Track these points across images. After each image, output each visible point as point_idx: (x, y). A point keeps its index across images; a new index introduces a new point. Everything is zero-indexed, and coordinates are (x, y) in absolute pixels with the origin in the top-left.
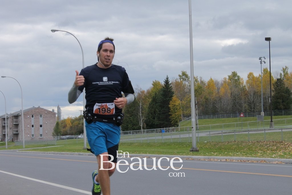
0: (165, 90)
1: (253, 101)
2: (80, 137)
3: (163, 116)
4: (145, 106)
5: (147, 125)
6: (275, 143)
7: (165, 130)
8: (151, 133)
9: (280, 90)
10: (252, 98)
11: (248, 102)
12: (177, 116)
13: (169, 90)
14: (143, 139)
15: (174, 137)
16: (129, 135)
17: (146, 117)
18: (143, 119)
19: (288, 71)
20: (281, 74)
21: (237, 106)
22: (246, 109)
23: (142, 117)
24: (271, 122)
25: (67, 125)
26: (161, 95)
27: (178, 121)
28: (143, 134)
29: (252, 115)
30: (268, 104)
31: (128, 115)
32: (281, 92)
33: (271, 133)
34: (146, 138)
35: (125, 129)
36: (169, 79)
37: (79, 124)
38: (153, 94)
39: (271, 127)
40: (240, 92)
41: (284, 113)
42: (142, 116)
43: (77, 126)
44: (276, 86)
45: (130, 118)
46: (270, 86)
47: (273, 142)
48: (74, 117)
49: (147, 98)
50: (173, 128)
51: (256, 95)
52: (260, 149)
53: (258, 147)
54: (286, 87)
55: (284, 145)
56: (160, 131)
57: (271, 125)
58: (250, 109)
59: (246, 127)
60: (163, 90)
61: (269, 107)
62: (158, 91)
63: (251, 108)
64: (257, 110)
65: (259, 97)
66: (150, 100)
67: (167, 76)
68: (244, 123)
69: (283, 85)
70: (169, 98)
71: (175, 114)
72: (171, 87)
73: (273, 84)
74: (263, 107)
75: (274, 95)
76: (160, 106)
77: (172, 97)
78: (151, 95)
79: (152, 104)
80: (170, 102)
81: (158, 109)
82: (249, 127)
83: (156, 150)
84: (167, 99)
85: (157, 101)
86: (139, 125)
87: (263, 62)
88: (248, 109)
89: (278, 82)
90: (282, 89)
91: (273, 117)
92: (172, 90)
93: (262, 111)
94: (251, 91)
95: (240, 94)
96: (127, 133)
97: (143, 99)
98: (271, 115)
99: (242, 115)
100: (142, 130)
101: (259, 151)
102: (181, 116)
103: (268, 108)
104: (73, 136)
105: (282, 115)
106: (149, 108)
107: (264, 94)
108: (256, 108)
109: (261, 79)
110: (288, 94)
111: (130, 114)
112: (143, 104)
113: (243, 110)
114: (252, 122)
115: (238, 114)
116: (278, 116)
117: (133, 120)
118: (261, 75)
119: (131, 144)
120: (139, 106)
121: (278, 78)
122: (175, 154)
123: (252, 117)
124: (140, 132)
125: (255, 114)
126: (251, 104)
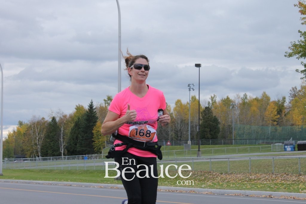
0: (89, 114)
1: (180, 129)
3: (86, 142)
4: (67, 131)
5: (68, 151)
6: (203, 173)
7: (87, 158)
8: (72, 160)
9: (208, 118)
10: (179, 126)
11: (175, 130)
12: (101, 142)
13: (93, 115)
14: (64, 166)
15: (97, 164)
16: (48, 161)
17: (68, 143)
18: (64, 145)
19: (216, 100)
20: (209, 103)
21: (163, 134)
22: (172, 138)
23: (63, 143)
24: (198, 151)
26: (84, 120)
27: (102, 147)
28: (63, 161)
29: (178, 143)
30: (195, 133)
31: (49, 140)
32: (209, 121)
33: (198, 162)
34: (67, 165)
35: (44, 155)
36: (93, 103)
38: (76, 119)
39: (198, 156)
41: (211, 143)
42: (63, 141)
44: (204, 115)
45: (51, 143)
46: (198, 114)
47: (201, 172)
49: (69, 123)
50: (96, 155)
51: (184, 123)
54: (214, 115)
55: (212, 175)
56: (82, 158)
57: (198, 155)
58: (177, 138)
59: (172, 156)
60: (87, 115)
61: (196, 135)
62: (81, 115)
63: (178, 137)
64: (184, 139)
65: (186, 125)
66: (73, 125)
67: (92, 100)
68: (170, 152)
69: (211, 114)
70: (93, 124)
71: (99, 140)
72: (95, 112)
73: (201, 112)
74: (191, 135)
75: (201, 124)
76: (83, 132)
77: (96, 122)
78: (74, 120)
79: (74, 130)
80: (93, 127)
81: (81, 135)
82: (176, 157)
83: (78, 178)
84: (91, 124)
85: (80, 126)
86: (59, 151)
87: (191, 90)
89: (206, 110)
90: (210, 118)
91: (201, 146)
92: (96, 115)
93: (189, 140)
94: (178, 119)
96: (46, 160)
97: (65, 124)
98: (198, 144)
99: (169, 143)
100: (63, 156)
102: (104, 143)
103: (195, 137)
105: (209, 144)
106: (71, 133)
107: (192, 122)
108: (183, 137)
109: (189, 106)
110: (216, 123)
111: (50, 139)
112: (65, 129)
113: (169, 139)
114: (179, 151)
115: (164, 143)
116: (205, 146)
117: (53, 146)
118: (189, 103)
119: (51, 171)
120: (61, 131)
121: (206, 106)
122: (99, 183)
123: (178, 145)
124: (60, 158)
125: (182, 142)
126: (178, 132)
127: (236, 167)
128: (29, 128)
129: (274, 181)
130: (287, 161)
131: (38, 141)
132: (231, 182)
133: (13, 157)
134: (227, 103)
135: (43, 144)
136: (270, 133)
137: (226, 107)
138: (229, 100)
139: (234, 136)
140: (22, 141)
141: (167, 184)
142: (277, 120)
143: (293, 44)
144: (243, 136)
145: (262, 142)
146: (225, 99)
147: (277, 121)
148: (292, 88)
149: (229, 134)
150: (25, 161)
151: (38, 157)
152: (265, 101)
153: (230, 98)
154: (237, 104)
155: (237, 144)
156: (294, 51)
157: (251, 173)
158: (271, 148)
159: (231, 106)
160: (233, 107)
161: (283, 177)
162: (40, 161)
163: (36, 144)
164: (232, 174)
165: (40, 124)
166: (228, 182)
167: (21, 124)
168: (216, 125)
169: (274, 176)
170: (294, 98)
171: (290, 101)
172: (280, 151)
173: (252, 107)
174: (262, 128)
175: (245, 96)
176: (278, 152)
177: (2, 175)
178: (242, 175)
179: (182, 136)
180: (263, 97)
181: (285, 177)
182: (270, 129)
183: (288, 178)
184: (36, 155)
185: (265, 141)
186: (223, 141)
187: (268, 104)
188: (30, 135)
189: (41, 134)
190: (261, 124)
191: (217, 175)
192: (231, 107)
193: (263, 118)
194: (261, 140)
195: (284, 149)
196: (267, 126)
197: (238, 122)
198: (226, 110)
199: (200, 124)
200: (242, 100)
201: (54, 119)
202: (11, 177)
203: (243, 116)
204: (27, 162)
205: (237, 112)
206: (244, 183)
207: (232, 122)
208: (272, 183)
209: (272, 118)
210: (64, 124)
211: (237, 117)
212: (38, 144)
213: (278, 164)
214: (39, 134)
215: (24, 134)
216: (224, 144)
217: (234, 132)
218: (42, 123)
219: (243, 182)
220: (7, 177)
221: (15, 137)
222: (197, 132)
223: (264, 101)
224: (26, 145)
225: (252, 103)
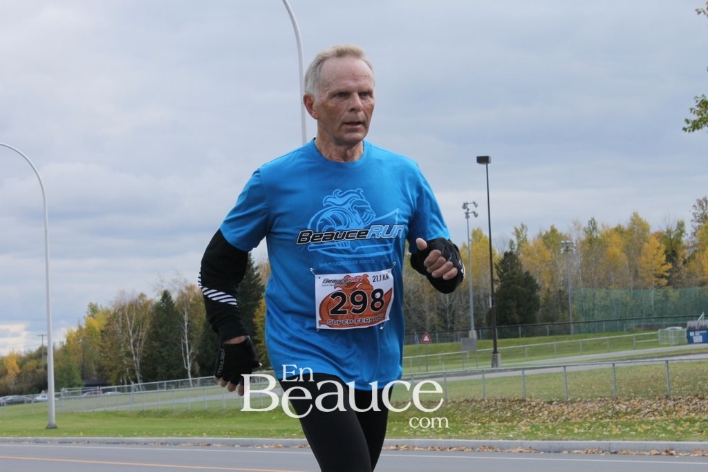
1: (451, 306)
2: (39, 397)
4: (196, 322)
5: (202, 366)
6: (508, 402)
8: (211, 385)
9: (512, 278)
11: (438, 309)
13: (252, 282)
14: (193, 400)
16: (158, 391)
17: (199, 348)
18: (191, 351)
19: (526, 235)
20: (512, 243)
21: (412, 316)
22: (434, 325)
23: (189, 348)
24: (493, 353)
25: (10, 371)
28: (192, 388)
29: (447, 337)
30: (485, 312)
31: (157, 344)
32: (514, 284)
33: (496, 378)
34: (201, 399)
35: (149, 377)
37: (37, 368)
39: (495, 365)
40: (421, 286)
41: (522, 333)
42: (189, 345)
43: (33, 372)
44: (502, 271)
45: (162, 350)
46: (489, 270)
47: (504, 400)
48: (27, 350)
51: (458, 292)
52: (473, 418)
53: (468, 414)
54: (524, 271)
55: (528, 407)
57: (495, 362)
58: (443, 325)
59: (436, 367)
61: (487, 317)
63: (446, 322)
64: (460, 327)
65: (462, 296)
68: (432, 357)
69: (519, 267)
70: (253, 302)
72: (258, 275)
73: (495, 264)
74: (475, 318)
75: (497, 291)
77: (259, 298)
80: (255, 311)
82: (444, 368)
83: (225, 426)
84: (249, 303)
86: (182, 367)
87: (471, 215)
88: (439, 325)
89: (506, 261)
90: (515, 276)
91: (498, 341)
92: (259, 283)
93: (473, 328)
95: (418, 289)
96: (153, 387)
97: (192, 305)
98: (491, 336)
99: (426, 339)
100: (190, 379)
101: (471, 423)
103: (484, 321)
104: (24, 397)
105: (517, 337)
106: (206, 326)
107: (475, 288)
108: (458, 322)
109: (467, 254)
110: (531, 288)
111: (161, 341)
112: (191, 318)
113: (427, 328)
114: (449, 355)
115: (416, 337)
116: (508, 340)
117: (168, 356)
118: (467, 245)
119: (163, 414)
120: (183, 322)
121: (505, 251)
122: (271, 436)
123: (447, 341)
124: (184, 383)
125: (456, 335)
126: (446, 313)
127: (583, 385)
128: (113, 318)
129: (672, 413)
130: (698, 366)
131: (134, 346)
132: (573, 421)
133: (79, 386)
134: (553, 242)
135: (144, 352)
136: (652, 304)
137: (551, 250)
138: (557, 235)
139: (573, 316)
140: (98, 348)
141: (427, 432)
142: (667, 275)
143: (699, 102)
144: (593, 315)
145: (635, 327)
146: (546, 233)
147: (666, 277)
148: (698, 200)
149: (560, 311)
150: (105, 394)
151: (136, 381)
152: (638, 233)
153: (559, 231)
154: (576, 243)
155: (580, 332)
156: (702, 115)
157: (617, 398)
158: (657, 338)
159: (563, 246)
160: (567, 250)
161: (693, 405)
162: (139, 390)
163: (129, 354)
164: (575, 402)
165: (136, 309)
166: (567, 419)
167: (94, 309)
168: (530, 291)
169: (671, 403)
170: (704, 222)
171: (694, 231)
172: (679, 345)
173: (610, 248)
174: (634, 294)
175: (593, 223)
176: (674, 345)
177: (56, 428)
178: (597, 404)
179: (454, 319)
180: (634, 224)
181: (696, 404)
182: (652, 295)
183: (704, 405)
184: (129, 378)
185: (643, 323)
186: (547, 326)
187: (646, 240)
188: (114, 333)
189: (139, 331)
190: (631, 285)
191: (541, 406)
192: (562, 250)
193: (636, 272)
194: (634, 321)
195: (686, 340)
196: (646, 288)
197: (581, 284)
198: (552, 257)
199: (495, 291)
200: (586, 232)
201: (166, 295)
202: (75, 432)
203: (590, 270)
204: (111, 395)
205: (577, 262)
206: (603, 421)
207: (566, 284)
208: (667, 420)
209: (655, 270)
210: (189, 306)
211: (576, 271)
212: (133, 352)
213: (679, 375)
214: (134, 332)
215: (102, 332)
216: (552, 333)
217: (573, 307)
218: (141, 306)
219: (601, 419)
220: (65, 432)
221: (83, 339)
222: (488, 310)
223: (634, 234)
224: (107, 357)
225: (609, 239)
